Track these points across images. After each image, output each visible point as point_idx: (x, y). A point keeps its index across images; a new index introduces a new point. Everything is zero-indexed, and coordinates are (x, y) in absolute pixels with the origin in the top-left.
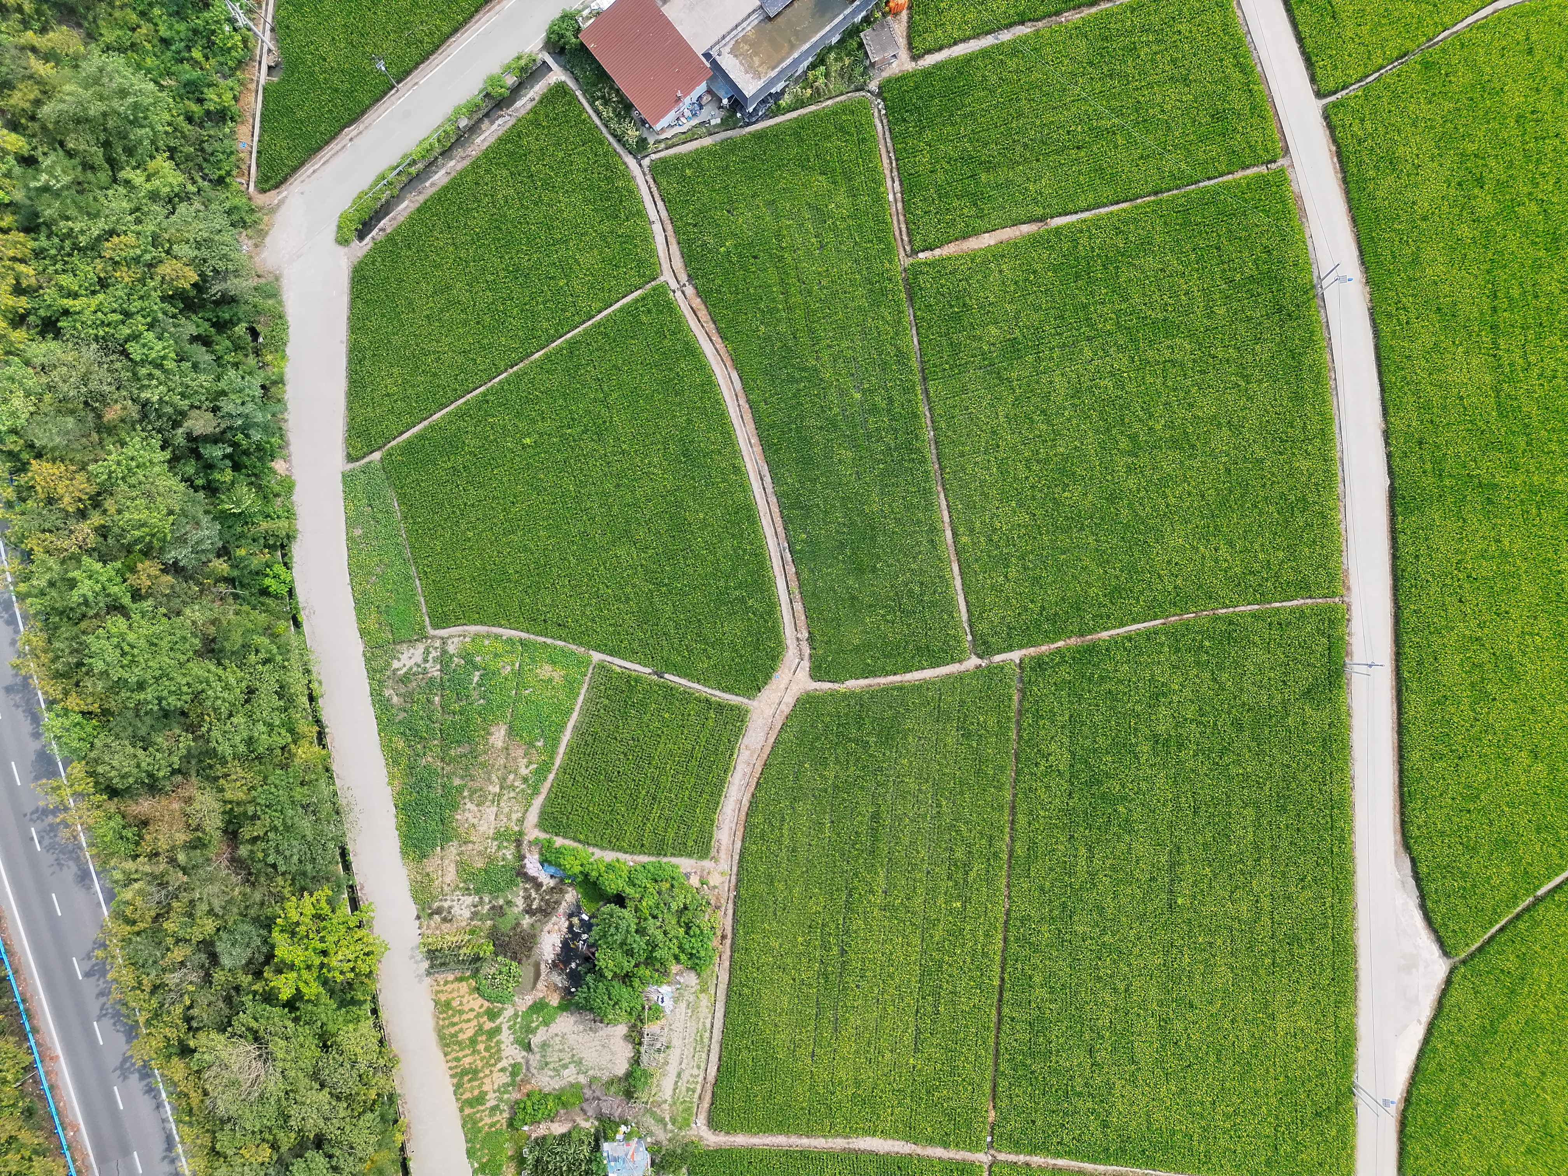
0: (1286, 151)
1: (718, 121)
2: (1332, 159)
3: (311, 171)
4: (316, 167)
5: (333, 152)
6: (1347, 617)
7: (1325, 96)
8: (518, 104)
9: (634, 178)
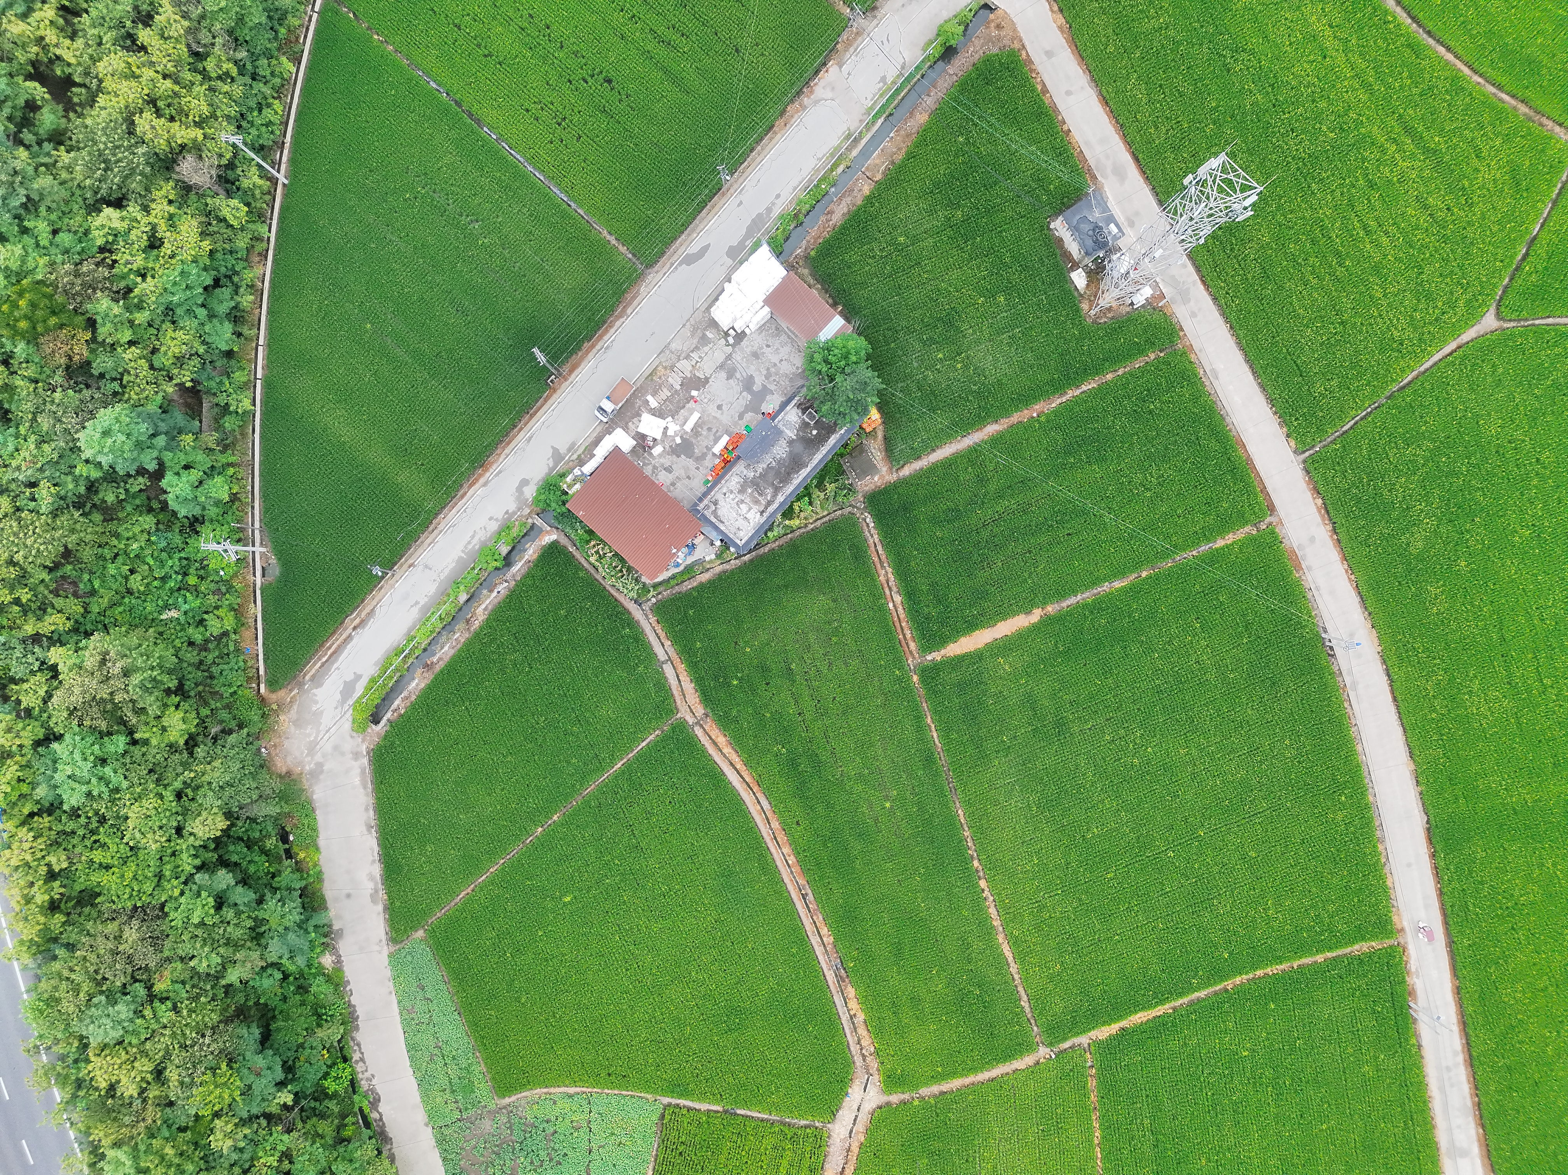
0: (1272, 508)
1: (713, 557)
2: (1320, 512)
3: (319, 664)
4: (324, 659)
5: (338, 642)
6: (1405, 958)
7: (1304, 452)
8: (515, 569)
9: (638, 622)
